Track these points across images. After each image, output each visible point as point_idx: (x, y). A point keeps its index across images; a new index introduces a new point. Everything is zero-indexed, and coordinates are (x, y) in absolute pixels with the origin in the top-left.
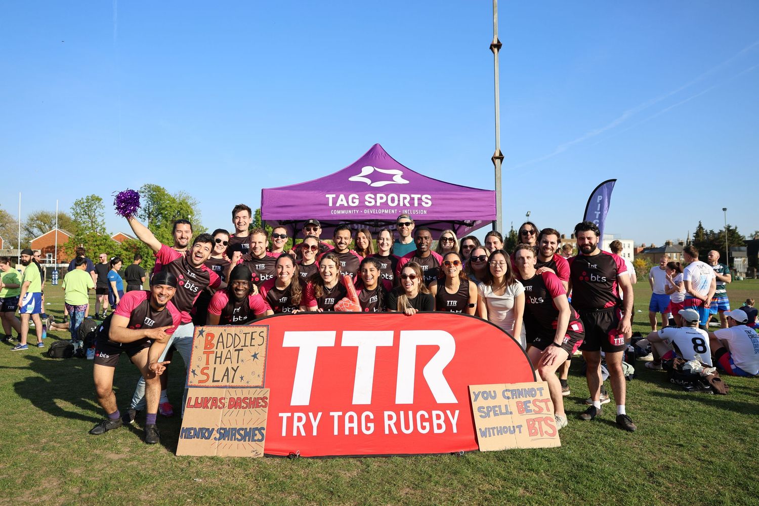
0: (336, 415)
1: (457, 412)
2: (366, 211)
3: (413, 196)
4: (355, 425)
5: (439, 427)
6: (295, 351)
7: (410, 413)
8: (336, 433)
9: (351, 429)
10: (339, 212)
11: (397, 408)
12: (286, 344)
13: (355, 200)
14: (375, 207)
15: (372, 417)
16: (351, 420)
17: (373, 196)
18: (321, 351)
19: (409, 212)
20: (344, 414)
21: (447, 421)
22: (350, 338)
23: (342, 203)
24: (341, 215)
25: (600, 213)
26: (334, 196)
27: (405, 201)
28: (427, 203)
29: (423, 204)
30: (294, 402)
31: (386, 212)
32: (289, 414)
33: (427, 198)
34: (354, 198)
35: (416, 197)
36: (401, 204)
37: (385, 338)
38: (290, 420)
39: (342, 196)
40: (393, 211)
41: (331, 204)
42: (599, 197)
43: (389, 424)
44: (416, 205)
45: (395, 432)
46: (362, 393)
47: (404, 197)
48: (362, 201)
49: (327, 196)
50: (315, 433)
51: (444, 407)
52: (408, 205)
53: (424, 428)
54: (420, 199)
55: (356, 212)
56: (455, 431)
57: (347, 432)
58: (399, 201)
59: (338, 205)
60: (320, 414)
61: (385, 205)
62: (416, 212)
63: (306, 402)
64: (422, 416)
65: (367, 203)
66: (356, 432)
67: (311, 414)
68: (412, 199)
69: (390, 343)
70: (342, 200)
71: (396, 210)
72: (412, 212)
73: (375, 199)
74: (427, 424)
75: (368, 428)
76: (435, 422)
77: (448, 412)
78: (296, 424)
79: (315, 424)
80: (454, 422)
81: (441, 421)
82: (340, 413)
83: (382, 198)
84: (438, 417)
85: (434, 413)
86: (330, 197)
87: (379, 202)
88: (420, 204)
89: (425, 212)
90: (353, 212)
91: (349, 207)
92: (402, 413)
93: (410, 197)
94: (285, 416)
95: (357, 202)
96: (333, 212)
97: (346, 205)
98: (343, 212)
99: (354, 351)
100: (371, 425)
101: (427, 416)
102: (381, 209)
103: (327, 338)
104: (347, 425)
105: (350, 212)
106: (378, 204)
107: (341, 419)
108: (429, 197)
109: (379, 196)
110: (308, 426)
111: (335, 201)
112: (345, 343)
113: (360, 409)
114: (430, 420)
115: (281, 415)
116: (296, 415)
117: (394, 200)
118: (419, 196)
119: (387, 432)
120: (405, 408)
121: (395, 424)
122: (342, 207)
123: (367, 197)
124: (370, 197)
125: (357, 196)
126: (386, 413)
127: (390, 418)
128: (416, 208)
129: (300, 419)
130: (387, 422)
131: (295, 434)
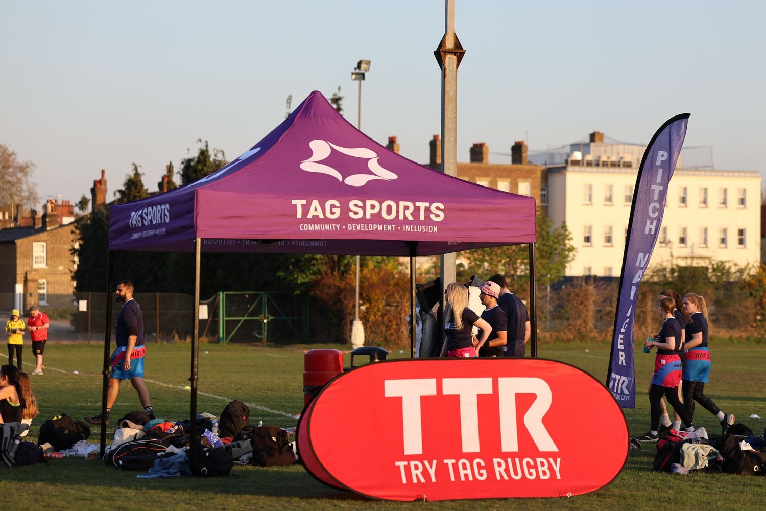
0: (450, 462)
1: (559, 460)
2: (351, 227)
3: (418, 204)
4: (469, 471)
5: (544, 473)
6: (398, 401)
7: (517, 460)
8: (453, 479)
9: (466, 476)
10: (311, 227)
11: (505, 456)
12: (388, 393)
13: (334, 210)
14: (363, 220)
15: (483, 464)
16: (464, 467)
17: (360, 204)
18: (425, 400)
19: (413, 229)
20: (457, 461)
21: (551, 468)
22: (451, 386)
23: (316, 213)
24: (315, 231)
25: (661, 188)
26: (304, 202)
27: (406, 211)
28: (437, 216)
29: (433, 217)
30: (408, 451)
31: (380, 228)
32: (406, 463)
33: (438, 208)
34: (332, 206)
35: (422, 205)
36: (401, 217)
37: (484, 385)
38: (407, 468)
39: (315, 203)
40: (389, 228)
41: (299, 215)
42: (661, 153)
43: (499, 471)
44: (422, 218)
45: (506, 478)
46: (471, 441)
47: (405, 207)
48: (345, 210)
49: (294, 202)
50: (434, 480)
51: (546, 455)
52: (410, 218)
53: (531, 474)
54: (428, 210)
55: (336, 227)
56: (559, 477)
57: (463, 479)
58: (398, 211)
59: (310, 216)
60: (435, 462)
61: (377, 218)
62: (422, 230)
63: (419, 451)
64: (528, 463)
65: (351, 215)
66: (471, 478)
67: (426, 463)
68: (417, 209)
69: (489, 391)
70: (316, 210)
71: (394, 226)
72: (417, 229)
73: (364, 208)
74: (533, 471)
75: (481, 475)
76: (540, 469)
77: (551, 460)
78: (414, 472)
79: (432, 471)
80: (557, 469)
81: (546, 468)
82: (454, 461)
83: (373, 207)
84: (542, 464)
85: (539, 460)
86: (299, 203)
87: (369, 212)
88: (427, 217)
89: (435, 229)
90: (333, 228)
91: (327, 221)
92: (509, 460)
93: (415, 206)
94: (402, 464)
95: (337, 211)
96: (303, 227)
97: (321, 216)
98: (317, 227)
99: (455, 399)
100: (484, 472)
101: (532, 463)
102: (373, 224)
103: (428, 386)
104: (462, 472)
105: (327, 227)
106: (368, 216)
107: (455, 466)
108: (441, 206)
109: (369, 203)
110: (425, 473)
111: (306, 209)
112: (446, 391)
113: (471, 457)
114: (535, 467)
115: (397, 464)
116: (412, 463)
117: (391, 210)
118: (427, 205)
119: (499, 478)
120: (512, 455)
121: (505, 470)
122: (315, 220)
123: (351, 205)
124: (356, 205)
125: (337, 204)
126: (496, 461)
127: (500, 465)
128: (422, 223)
129: (416, 467)
130: (497, 469)
131: (415, 481)
